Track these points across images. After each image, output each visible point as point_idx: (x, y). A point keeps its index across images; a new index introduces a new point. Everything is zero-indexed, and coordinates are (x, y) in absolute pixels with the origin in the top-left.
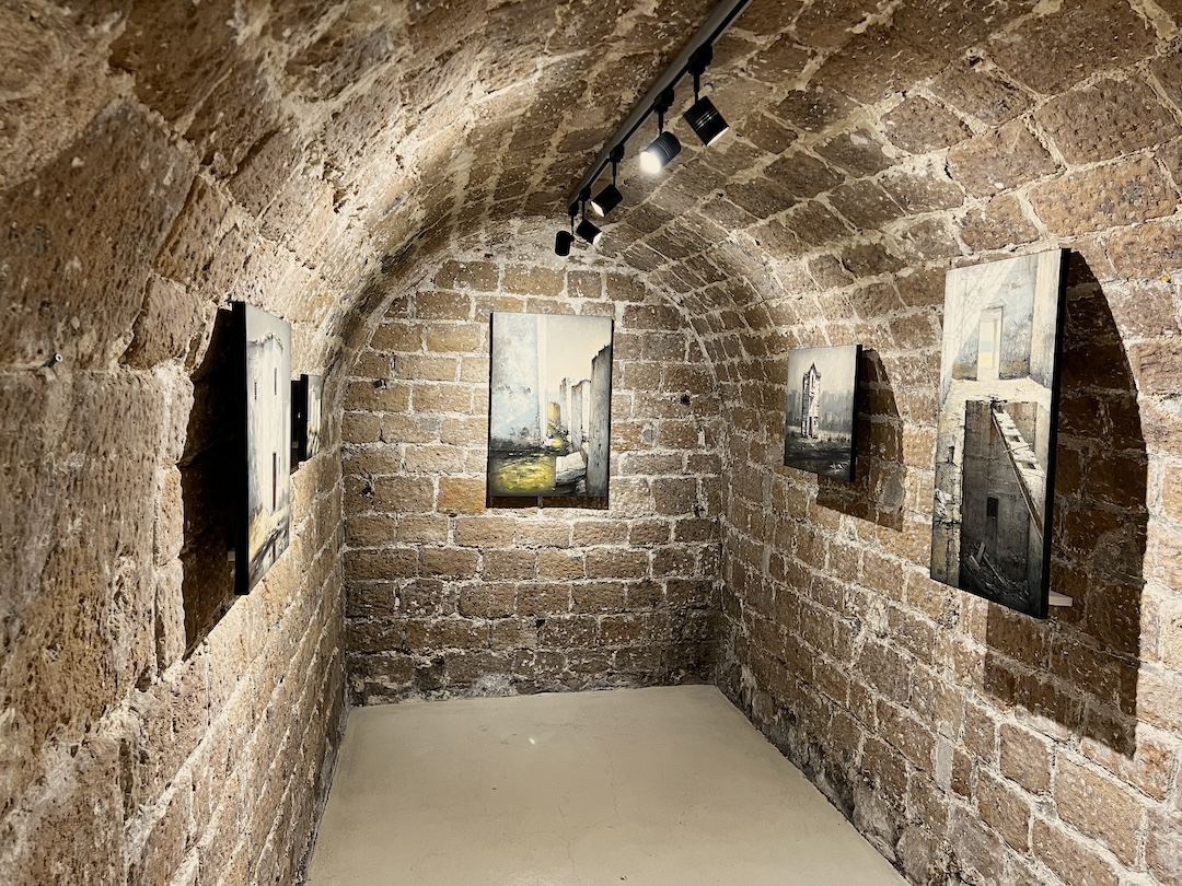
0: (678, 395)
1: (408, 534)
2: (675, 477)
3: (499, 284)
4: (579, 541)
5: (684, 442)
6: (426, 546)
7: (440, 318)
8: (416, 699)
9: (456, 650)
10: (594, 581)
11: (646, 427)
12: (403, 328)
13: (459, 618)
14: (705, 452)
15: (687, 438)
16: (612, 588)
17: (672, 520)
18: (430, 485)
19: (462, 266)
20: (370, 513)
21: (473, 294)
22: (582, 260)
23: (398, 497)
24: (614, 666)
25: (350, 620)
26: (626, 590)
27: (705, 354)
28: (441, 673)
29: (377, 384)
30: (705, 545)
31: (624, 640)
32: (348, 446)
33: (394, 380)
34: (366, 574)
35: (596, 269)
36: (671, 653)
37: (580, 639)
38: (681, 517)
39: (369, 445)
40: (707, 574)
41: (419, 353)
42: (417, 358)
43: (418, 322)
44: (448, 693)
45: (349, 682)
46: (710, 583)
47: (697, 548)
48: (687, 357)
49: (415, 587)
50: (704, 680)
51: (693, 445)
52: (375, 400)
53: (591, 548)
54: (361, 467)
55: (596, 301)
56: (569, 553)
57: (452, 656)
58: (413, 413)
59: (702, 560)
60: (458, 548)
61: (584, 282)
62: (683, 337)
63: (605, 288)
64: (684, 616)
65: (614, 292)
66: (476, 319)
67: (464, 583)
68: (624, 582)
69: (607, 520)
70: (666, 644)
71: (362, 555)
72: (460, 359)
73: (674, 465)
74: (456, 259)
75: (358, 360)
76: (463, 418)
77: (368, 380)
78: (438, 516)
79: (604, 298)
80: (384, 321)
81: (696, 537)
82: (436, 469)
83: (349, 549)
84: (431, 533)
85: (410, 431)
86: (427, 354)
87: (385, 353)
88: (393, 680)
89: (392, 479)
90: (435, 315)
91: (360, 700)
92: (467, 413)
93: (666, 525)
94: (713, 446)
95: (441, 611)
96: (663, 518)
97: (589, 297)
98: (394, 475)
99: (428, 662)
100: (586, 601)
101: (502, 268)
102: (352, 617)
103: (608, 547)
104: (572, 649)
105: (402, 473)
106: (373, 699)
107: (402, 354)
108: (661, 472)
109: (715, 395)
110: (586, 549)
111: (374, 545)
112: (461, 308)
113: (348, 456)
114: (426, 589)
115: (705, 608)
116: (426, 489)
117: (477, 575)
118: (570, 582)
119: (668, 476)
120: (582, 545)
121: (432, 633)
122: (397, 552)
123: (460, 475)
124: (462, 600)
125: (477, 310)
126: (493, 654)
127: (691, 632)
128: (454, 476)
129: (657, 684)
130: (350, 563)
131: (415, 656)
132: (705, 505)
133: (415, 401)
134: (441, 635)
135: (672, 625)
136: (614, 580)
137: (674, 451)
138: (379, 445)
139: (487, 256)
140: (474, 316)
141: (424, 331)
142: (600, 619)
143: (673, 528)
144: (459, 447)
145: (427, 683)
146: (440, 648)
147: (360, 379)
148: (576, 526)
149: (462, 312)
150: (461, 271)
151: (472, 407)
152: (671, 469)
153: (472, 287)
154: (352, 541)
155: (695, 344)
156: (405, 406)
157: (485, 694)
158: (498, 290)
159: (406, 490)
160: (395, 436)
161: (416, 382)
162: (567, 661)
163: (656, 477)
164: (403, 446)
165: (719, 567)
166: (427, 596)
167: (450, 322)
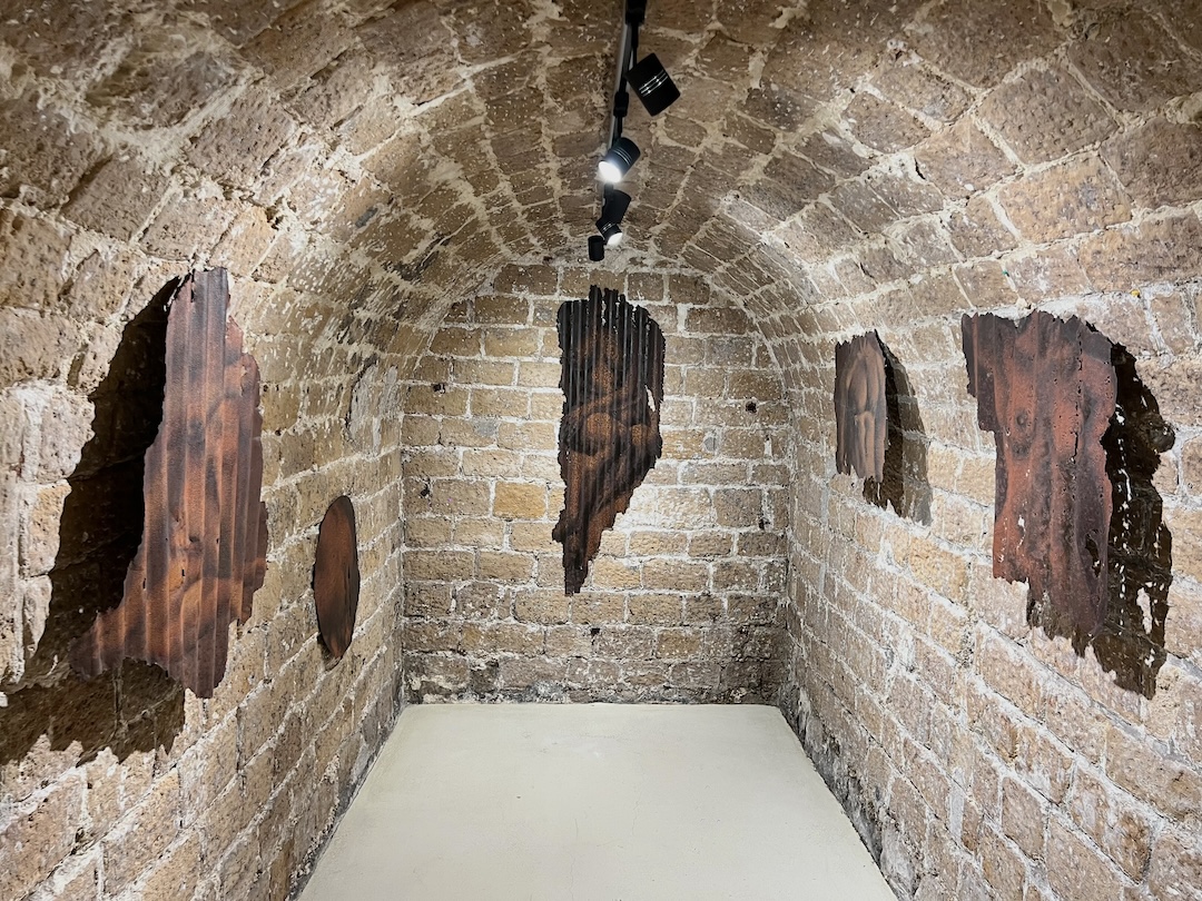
0: (744, 402)
1: (465, 538)
2: (738, 487)
3: (558, 287)
4: (636, 550)
5: (749, 451)
6: (482, 550)
7: (497, 322)
8: (470, 701)
9: (510, 655)
10: (651, 592)
11: (708, 435)
12: (463, 332)
13: (514, 622)
14: (772, 462)
15: (753, 447)
16: (669, 600)
17: (735, 532)
18: (487, 489)
19: (521, 270)
20: (428, 514)
21: (531, 298)
22: (644, 262)
23: (455, 499)
24: (671, 680)
25: (407, 619)
26: (684, 602)
27: (774, 359)
28: (495, 677)
29: (436, 388)
30: (771, 560)
31: (682, 654)
32: (407, 448)
33: (452, 383)
34: (424, 575)
35: (658, 270)
36: (731, 670)
37: (636, 650)
38: (744, 530)
39: (428, 448)
40: (772, 589)
41: (477, 357)
42: (476, 362)
43: (477, 326)
44: (501, 696)
45: (407, 680)
46: (775, 601)
47: (761, 563)
48: (753, 362)
49: (471, 589)
50: (767, 701)
51: (759, 455)
52: (434, 404)
53: (648, 558)
54: (420, 469)
55: (657, 303)
56: (625, 562)
57: (506, 660)
58: (471, 417)
59: (768, 576)
60: (514, 553)
61: (645, 284)
62: (750, 341)
63: (667, 290)
64: (746, 633)
65: (676, 295)
66: (534, 323)
67: (519, 588)
68: (682, 594)
69: (665, 530)
70: (727, 661)
71: (420, 556)
72: (517, 364)
73: (739, 474)
74: (515, 263)
75: (418, 364)
76: (520, 422)
77: (428, 384)
78: (494, 520)
79: (665, 302)
80: (443, 325)
81: (760, 550)
82: (492, 473)
83: (408, 549)
84: (487, 537)
85: (468, 435)
86: (485, 358)
87: (444, 357)
88: (449, 680)
89: (450, 481)
90: (493, 319)
91: (417, 698)
92: (523, 418)
93: (730, 537)
94: (781, 457)
95: (496, 615)
96: (725, 530)
97: (650, 299)
98: (452, 478)
99: (483, 664)
100: (641, 613)
101: (561, 271)
102: (410, 616)
103: (666, 557)
104: (627, 660)
105: (459, 477)
106: (428, 697)
107: (462, 358)
108: (724, 482)
109: (784, 403)
110: (643, 559)
111: (432, 546)
112: (520, 312)
113: (408, 458)
114: (482, 592)
115: (770, 625)
116: (483, 492)
117: (532, 580)
118: (626, 592)
119: (730, 487)
120: (639, 555)
121: (487, 636)
122: (453, 554)
123: (516, 480)
124: (517, 605)
125: (535, 314)
126: (548, 661)
127: (754, 650)
128: (510, 480)
129: (716, 702)
130: (407, 564)
131: (470, 658)
132: (771, 518)
133: (473, 406)
134: (495, 638)
135: (733, 640)
136: (671, 592)
137: (738, 461)
138: (438, 448)
139: (547, 259)
140: (532, 320)
141: (483, 336)
142: (657, 631)
143: (736, 541)
144: (516, 452)
145: (481, 686)
146: (495, 651)
147: (420, 383)
148: (633, 535)
149: (521, 315)
150: (520, 274)
151: (529, 412)
152: (734, 479)
153: (531, 292)
154: (411, 542)
155: (764, 348)
156: (464, 411)
157: (538, 700)
158: (557, 294)
159: (463, 493)
160: (453, 440)
161: (474, 386)
162: (622, 672)
163: (718, 487)
164: (461, 450)
165: (785, 584)
166: (482, 599)
167: (508, 326)
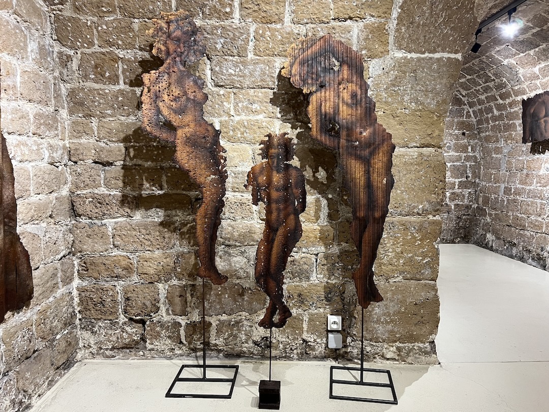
0: (461, 132)
2: (458, 164)
5: (462, 150)
11: (448, 144)
14: (471, 154)
17: (457, 180)
27: (472, 116)
30: (470, 191)
36: (455, 231)
38: (460, 180)
40: (470, 202)
46: (471, 206)
47: (466, 192)
48: (465, 117)
50: (467, 242)
51: (466, 152)
59: (468, 197)
62: (463, 109)
64: (460, 218)
70: (453, 228)
73: (459, 159)
81: (466, 187)
93: (455, 182)
94: (474, 152)
96: (453, 180)
108: (453, 162)
109: (476, 132)
115: (468, 215)
119: (455, 164)
127: (463, 224)
129: (449, 243)
132: (470, 175)
135: (455, 221)
137: (458, 154)
143: (457, 184)
152: (457, 161)
155: (469, 112)
163: (451, 164)
165: (475, 199)
